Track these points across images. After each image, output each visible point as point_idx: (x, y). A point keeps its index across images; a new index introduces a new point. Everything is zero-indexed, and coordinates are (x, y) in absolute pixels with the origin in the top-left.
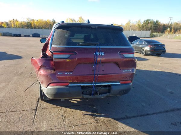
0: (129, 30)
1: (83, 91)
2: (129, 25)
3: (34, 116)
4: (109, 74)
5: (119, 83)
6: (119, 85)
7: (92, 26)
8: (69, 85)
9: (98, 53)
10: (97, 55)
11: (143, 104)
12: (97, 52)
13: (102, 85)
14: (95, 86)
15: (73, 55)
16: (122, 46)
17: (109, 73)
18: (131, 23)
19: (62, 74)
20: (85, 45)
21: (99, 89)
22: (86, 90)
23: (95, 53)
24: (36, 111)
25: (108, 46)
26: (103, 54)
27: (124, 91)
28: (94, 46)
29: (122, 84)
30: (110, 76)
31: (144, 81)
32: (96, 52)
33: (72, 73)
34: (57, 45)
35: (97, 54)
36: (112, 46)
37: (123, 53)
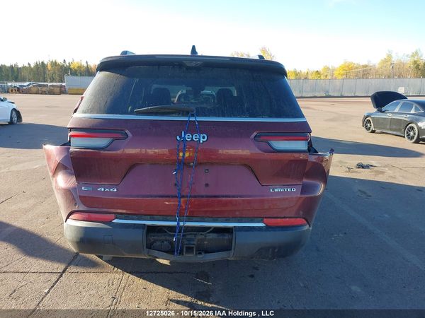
0: (389, 77)
1: (152, 239)
2: (389, 63)
3: (46, 291)
4: (223, 197)
5: (261, 225)
6: (260, 229)
7: (186, 60)
8: (115, 221)
9: (188, 137)
10: (185, 141)
11: (354, 288)
12: (185, 134)
13: (210, 228)
14: (181, 227)
15: (119, 139)
16: (270, 116)
17: (225, 194)
18: (395, 59)
19: (90, 189)
20: (156, 114)
21: (200, 237)
22: (163, 238)
23: (180, 137)
24: (61, 276)
25: (224, 116)
26: (204, 138)
27: (274, 248)
28: (183, 115)
29: (268, 228)
30: (226, 204)
31: (386, 216)
32: (183, 133)
33: (115, 190)
34: (85, 113)
35: (184, 138)
36: (235, 116)
37: (265, 138)
